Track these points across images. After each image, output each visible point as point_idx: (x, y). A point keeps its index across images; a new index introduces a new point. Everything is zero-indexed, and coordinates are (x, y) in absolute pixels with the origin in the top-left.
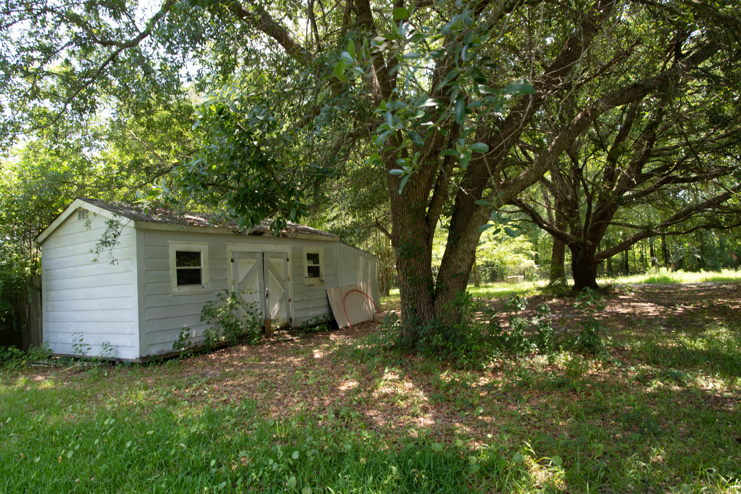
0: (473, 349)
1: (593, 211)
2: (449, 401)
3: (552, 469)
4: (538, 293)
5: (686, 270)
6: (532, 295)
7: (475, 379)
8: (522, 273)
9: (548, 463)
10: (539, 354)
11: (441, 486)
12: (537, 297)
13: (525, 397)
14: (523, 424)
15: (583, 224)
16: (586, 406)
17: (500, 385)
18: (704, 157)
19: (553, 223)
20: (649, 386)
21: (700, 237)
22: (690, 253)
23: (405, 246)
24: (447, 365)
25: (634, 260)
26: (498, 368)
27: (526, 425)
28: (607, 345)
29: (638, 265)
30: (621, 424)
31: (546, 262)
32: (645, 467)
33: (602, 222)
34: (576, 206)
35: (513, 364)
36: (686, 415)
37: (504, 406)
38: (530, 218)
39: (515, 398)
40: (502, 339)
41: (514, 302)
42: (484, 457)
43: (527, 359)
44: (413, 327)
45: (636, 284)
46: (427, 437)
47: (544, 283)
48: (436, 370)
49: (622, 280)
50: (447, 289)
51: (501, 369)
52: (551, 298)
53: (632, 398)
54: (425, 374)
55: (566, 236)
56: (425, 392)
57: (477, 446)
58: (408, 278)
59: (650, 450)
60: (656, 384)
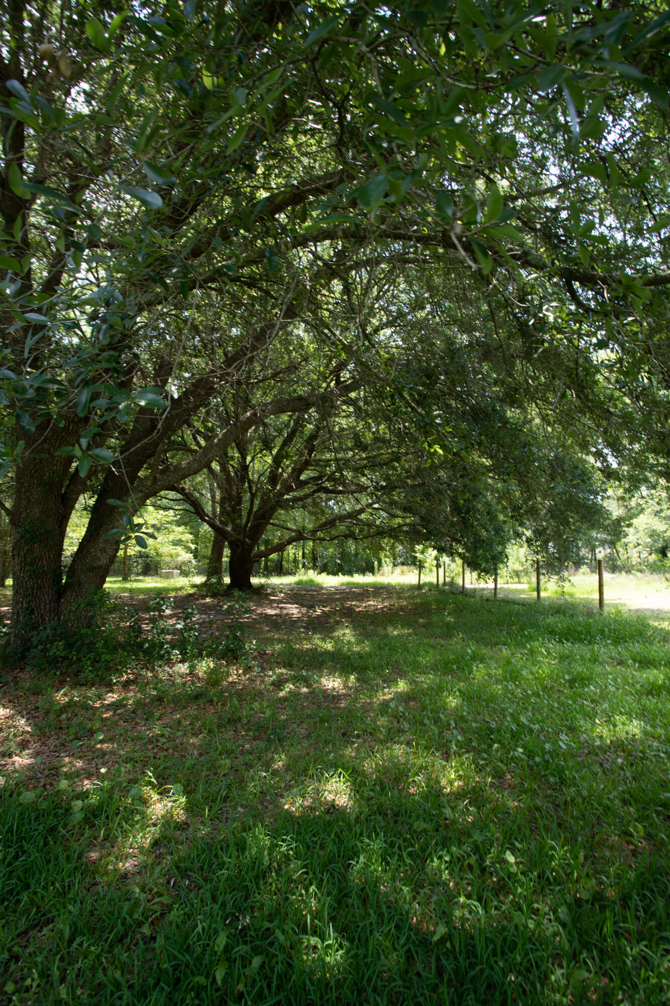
0: (103, 660)
1: (255, 509)
2: (61, 728)
3: (173, 799)
4: (192, 591)
5: (328, 574)
6: (185, 593)
7: (100, 697)
8: (179, 567)
9: (169, 792)
10: (181, 662)
11: (25, 852)
12: (191, 595)
13: (157, 714)
14: (150, 747)
15: (244, 521)
16: (220, 718)
17: (130, 702)
18: (349, 475)
19: (215, 516)
20: (282, 690)
21: (341, 545)
22: (333, 557)
23: (27, 527)
24: (66, 681)
25: (288, 561)
26: (132, 681)
27: (153, 748)
28: (251, 649)
29: (291, 566)
30: (251, 734)
31: (204, 557)
32: (265, 777)
33: (262, 521)
34: (239, 502)
35: (150, 674)
36: (309, 716)
37: (130, 728)
38: (192, 509)
39: (145, 717)
40: (141, 646)
41: (158, 603)
42: (94, 800)
43: (167, 668)
44: (26, 632)
45: (287, 585)
46: (17, 784)
47: (200, 580)
48: (49, 689)
49: (275, 580)
50: (79, 585)
51: (133, 682)
52: (204, 597)
53: (265, 704)
54: (34, 694)
55: (226, 532)
56: (28, 720)
57: (87, 785)
58: (27, 569)
59: (273, 758)
60: (289, 687)
